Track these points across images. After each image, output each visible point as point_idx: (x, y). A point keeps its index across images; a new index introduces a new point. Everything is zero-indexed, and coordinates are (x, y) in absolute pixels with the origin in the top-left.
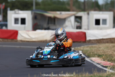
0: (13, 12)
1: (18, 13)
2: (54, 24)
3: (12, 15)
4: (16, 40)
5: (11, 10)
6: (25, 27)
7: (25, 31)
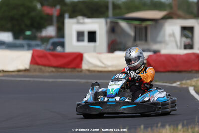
0: (73, 21)
1: (83, 23)
2: (146, 40)
3: (72, 26)
4: (79, 70)
5: (71, 17)
6: (95, 47)
7: (94, 54)
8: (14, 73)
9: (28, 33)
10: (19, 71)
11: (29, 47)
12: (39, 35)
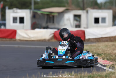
0: (11, 11)
2: (53, 22)
4: (14, 39)
5: (9, 8)
6: (23, 26)
7: (23, 30)
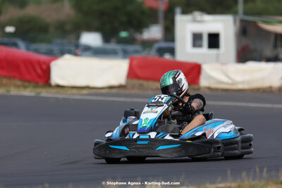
1: (201, 22)
3: (187, 25)
4: (196, 87)
6: (218, 56)
8: (103, 91)
9: (124, 34)
10: (111, 87)
11: (125, 54)
12: (138, 36)
